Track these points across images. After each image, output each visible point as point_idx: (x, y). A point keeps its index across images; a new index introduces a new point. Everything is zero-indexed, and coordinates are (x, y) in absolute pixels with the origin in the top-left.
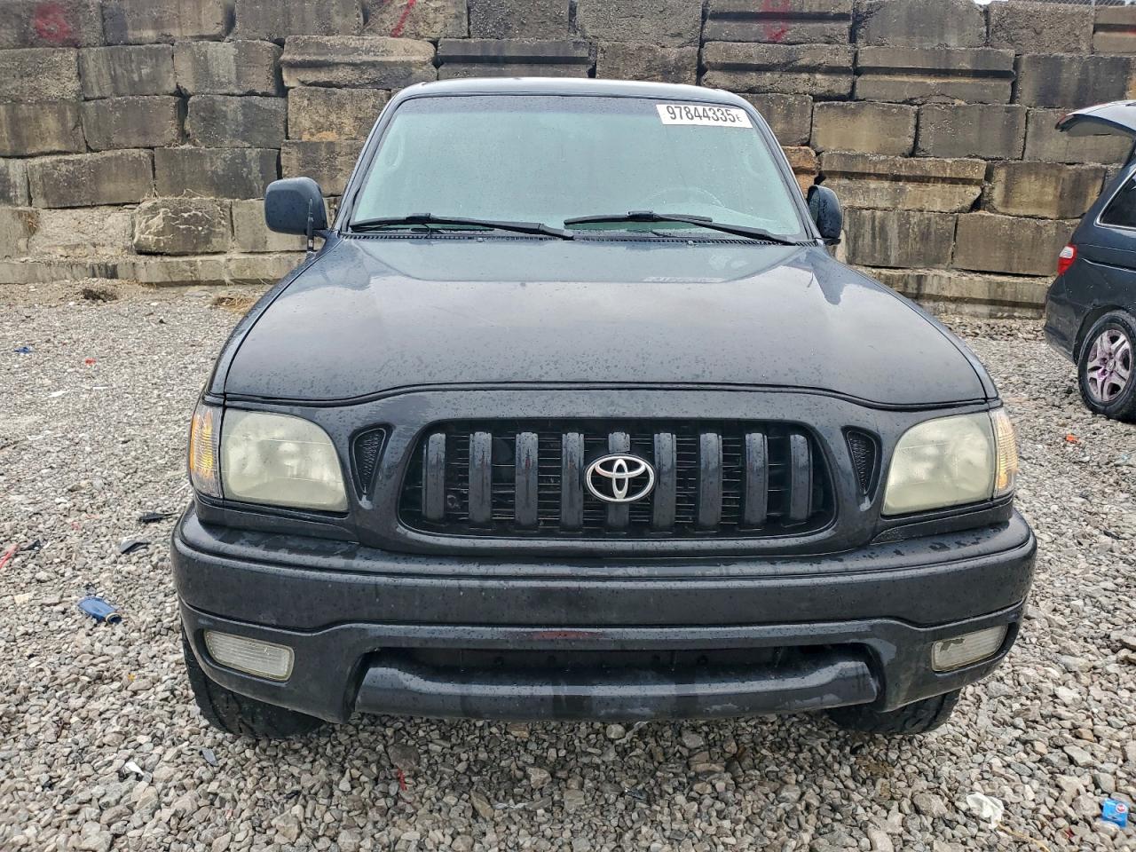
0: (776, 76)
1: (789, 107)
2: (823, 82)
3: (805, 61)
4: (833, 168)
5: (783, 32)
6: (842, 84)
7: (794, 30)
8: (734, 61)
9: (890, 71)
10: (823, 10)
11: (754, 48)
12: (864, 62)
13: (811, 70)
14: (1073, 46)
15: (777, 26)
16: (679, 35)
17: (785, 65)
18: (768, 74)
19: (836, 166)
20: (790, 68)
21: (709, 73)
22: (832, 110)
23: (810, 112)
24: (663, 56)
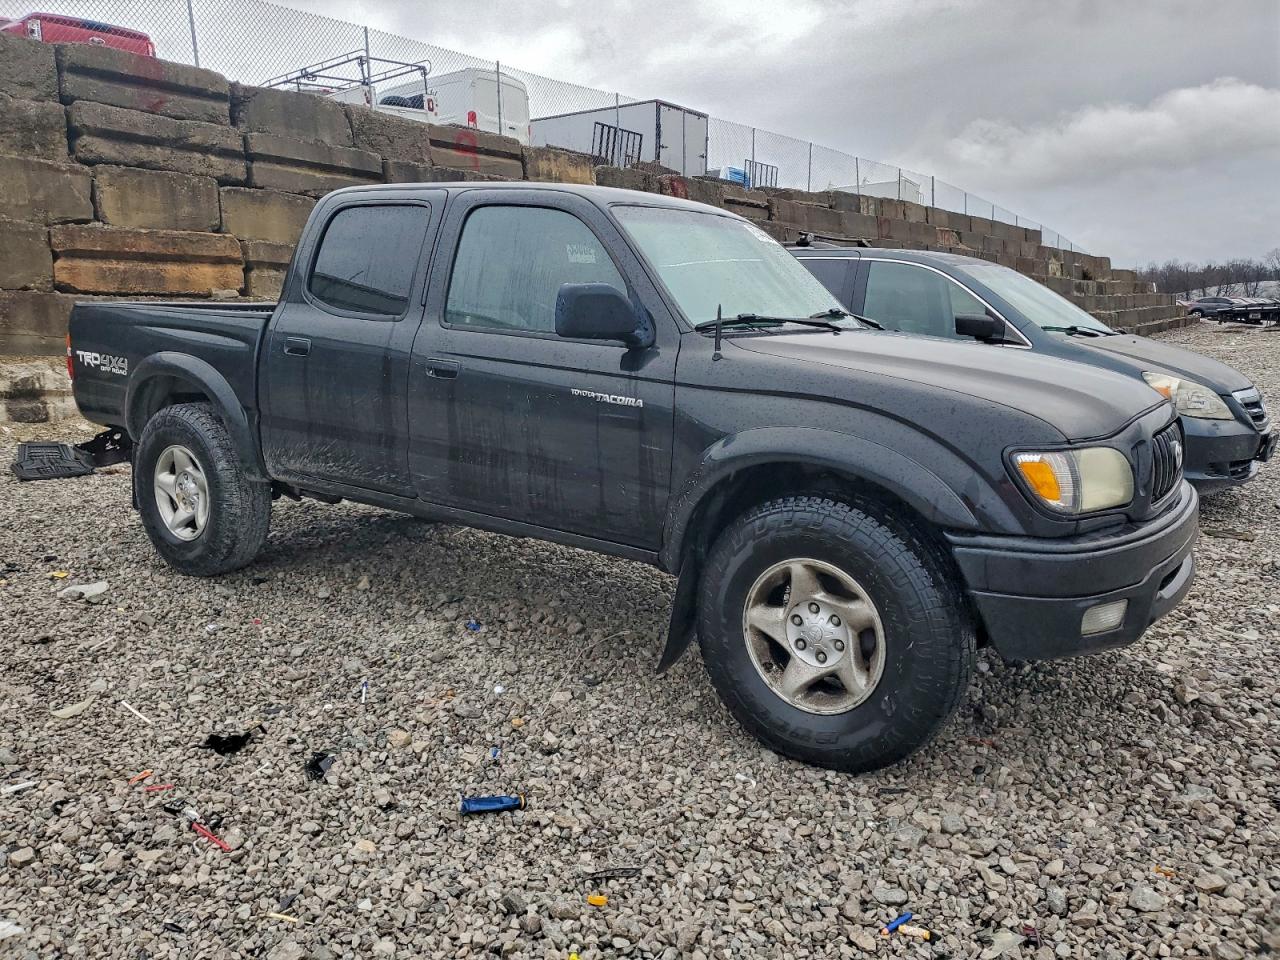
0: (168, 152)
1: (194, 189)
2: (220, 165)
3: (197, 139)
4: (260, 259)
5: (161, 102)
6: (238, 169)
7: (173, 102)
8: (117, 128)
9: (280, 161)
10: (200, 85)
11: (137, 117)
12: (257, 148)
13: (205, 150)
14: (419, 156)
15: (155, 95)
16: (30, 85)
17: (176, 141)
18: (158, 149)
19: (264, 256)
20: (180, 144)
21: (85, 139)
22: (239, 196)
23: (216, 196)
24: (18, 108)
